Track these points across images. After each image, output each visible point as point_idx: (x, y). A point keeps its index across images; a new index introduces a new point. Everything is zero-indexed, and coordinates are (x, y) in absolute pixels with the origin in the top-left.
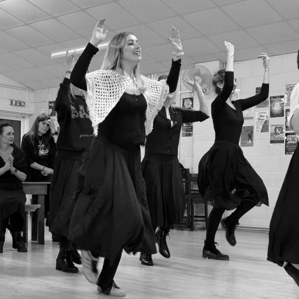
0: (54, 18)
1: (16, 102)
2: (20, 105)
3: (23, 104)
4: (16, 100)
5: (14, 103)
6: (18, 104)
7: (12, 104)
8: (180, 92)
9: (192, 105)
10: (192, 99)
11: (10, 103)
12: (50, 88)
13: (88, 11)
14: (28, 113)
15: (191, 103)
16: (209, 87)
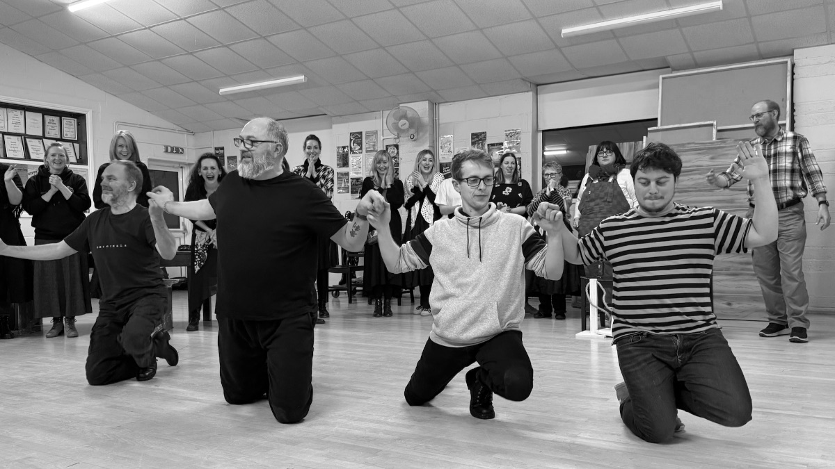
0: (226, 46)
1: (172, 148)
2: (178, 152)
3: (181, 150)
4: (172, 146)
5: (169, 149)
6: (175, 151)
7: (167, 151)
8: (382, 138)
9: (398, 153)
10: (397, 146)
11: (164, 150)
12: (215, 130)
13: (269, 39)
14: (188, 162)
15: (396, 151)
16: (417, 132)
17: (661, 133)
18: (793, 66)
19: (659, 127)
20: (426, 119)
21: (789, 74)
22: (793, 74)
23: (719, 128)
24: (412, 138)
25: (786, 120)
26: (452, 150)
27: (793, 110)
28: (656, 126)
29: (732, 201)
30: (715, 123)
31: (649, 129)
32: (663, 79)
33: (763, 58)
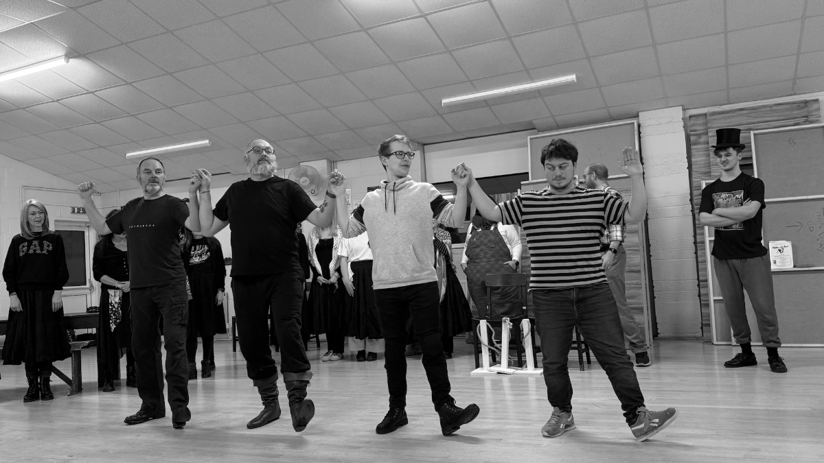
1: (79, 209)
5: (76, 210)
6: (81, 212)
7: (74, 212)
11: (71, 211)
13: (175, 109)
16: (318, 187)
17: (532, 186)
18: (639, 126)
19: (531, 180)
20: (325, 176)
21: (636, 133)
22: (640, 133)
24: (313, 193)
28: (528, 180)
31: (522, 183)
32: (531, 139)
33: (614, 120)
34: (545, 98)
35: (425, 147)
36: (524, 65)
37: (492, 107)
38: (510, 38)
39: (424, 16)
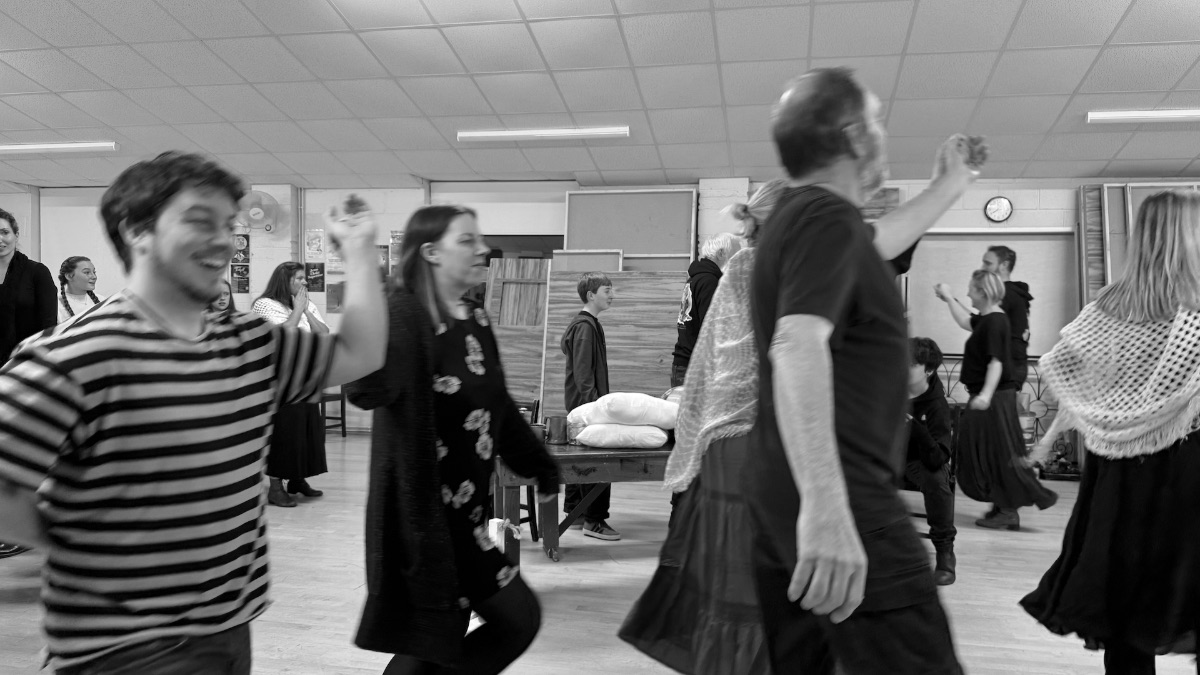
9: (248, 245)
10: (247, 237)
15: (246, 243)
16: (276, 222)
17: (566, 257)
18: (698, 195)
19: (565, 250)
20: (288, 207)
21: (694, 204)
22: (698, 204)
23: (626, 255)
24: (268, 229)
25: (689, 252)
26: (321, 248)
27: (697, 242)
28: (562, 248)
29: (636, 338)
30: (621, 252)
31: (555, 251)
32: (570, 195)
33: (671, 184)
34: (591, 149)
35: (432, 184)
36: (566, 106)
37: (524, 150)
38: (550, 72)
39: (438, 28)
